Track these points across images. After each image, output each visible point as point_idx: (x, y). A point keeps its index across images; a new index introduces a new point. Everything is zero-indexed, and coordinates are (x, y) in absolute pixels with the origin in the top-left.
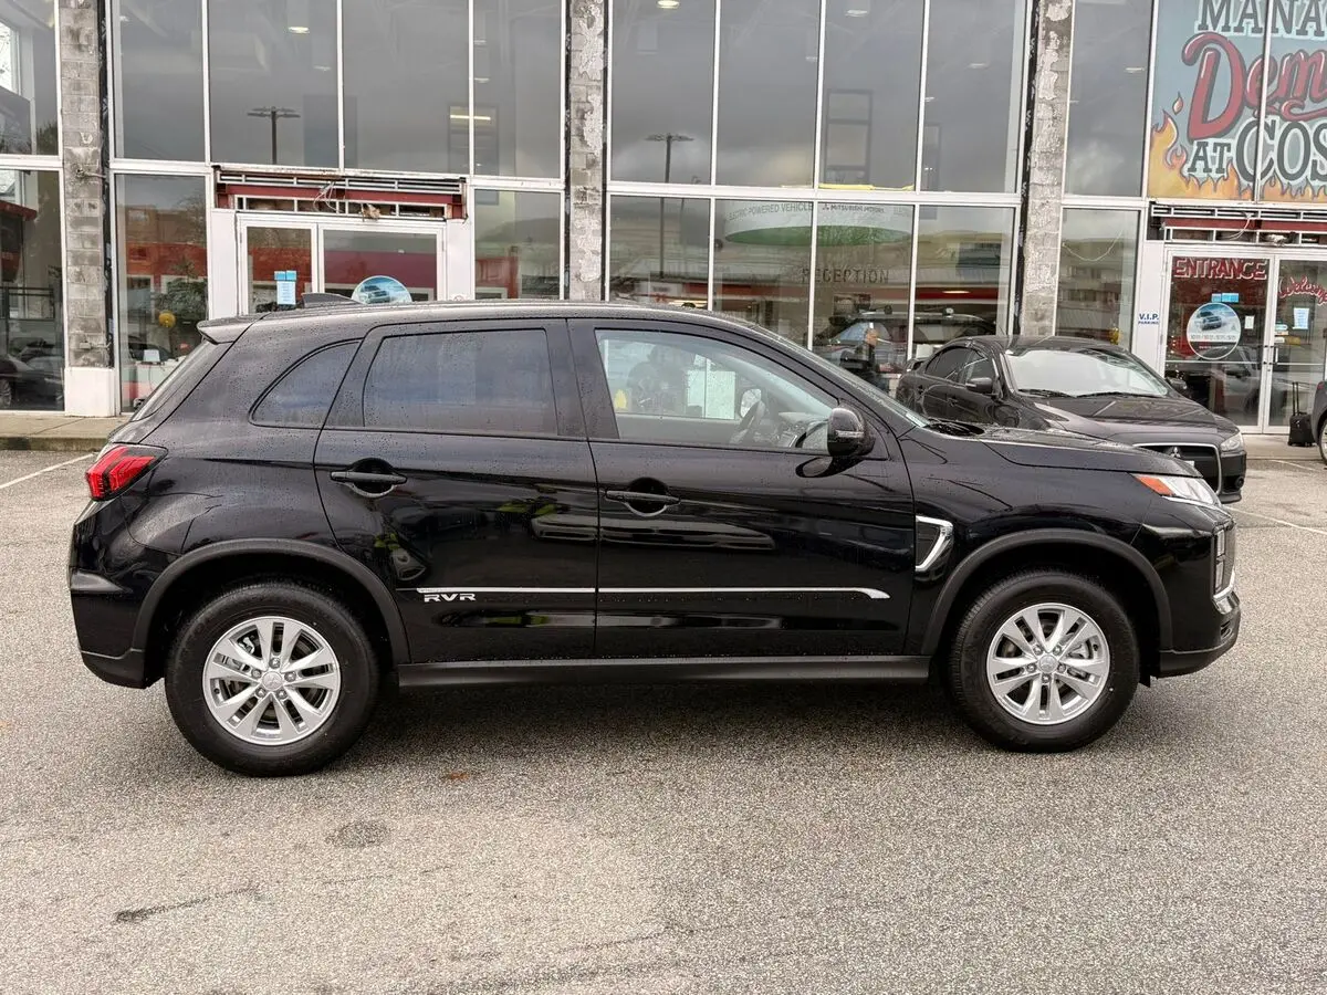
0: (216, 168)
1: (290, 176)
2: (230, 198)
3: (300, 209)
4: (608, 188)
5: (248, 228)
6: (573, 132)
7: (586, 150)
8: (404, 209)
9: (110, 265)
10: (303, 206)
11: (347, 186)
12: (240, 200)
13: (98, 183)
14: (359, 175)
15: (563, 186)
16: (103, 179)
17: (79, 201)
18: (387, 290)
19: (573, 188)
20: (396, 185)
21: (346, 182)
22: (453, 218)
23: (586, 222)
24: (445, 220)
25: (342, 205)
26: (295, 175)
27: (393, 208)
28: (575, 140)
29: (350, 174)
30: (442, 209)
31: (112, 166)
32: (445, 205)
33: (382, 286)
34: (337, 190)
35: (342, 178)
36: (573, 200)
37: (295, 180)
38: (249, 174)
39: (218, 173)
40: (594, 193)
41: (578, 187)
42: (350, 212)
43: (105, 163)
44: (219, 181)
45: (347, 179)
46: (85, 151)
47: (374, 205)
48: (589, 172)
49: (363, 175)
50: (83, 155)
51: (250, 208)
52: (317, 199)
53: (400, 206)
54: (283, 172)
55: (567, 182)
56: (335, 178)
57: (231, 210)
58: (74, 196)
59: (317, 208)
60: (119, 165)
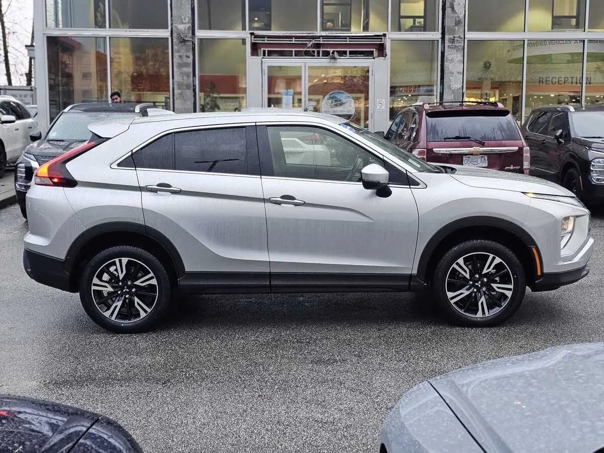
0: (252, 34)
1: (291, 37)
2: (259, 49)
3: (295, 56)
4: (466, 37)
5: (268, 67)
6: (448, 5)
7: (455, 15)
8: (351, 53)
9: (195, 89)
10: (298, 54)
11: (321, 41)
12: (264, 51)
13: (191, 44)
14: (328, 35)
15: (440, 36)
16: (192, 41)
17: (181, 54)
18: (341, 99)
19: (447, 37)
20: (348, 40)
21: (321, 39)
22: (378, 57)
23: (455, 55)
24: (374, 58)
25: (318, 52)
26: (294, 36)
27: (345, 53)
28: (448, 10)
29: (324, 35)
30: (373, 51)
31: (196, 34)
32: (374, 50)
33: (339, 96)
34: (317, 44)
35: (319, 37)
36: (447, 43)
37: (294, 39)
38: (269, 37)
39: (253, 36)
40: (459, 39)
41: (450, 36)
42: (322, 56)
43: (193, 33)
44: (253, 41)
45: (321, 38)
46: (183, 27)
47: (337, 51)
48: (456, 27)
49: (331, 35)
50: (183, 29)
51: (268, 56)
52: (305, 50)
53: (350, 52)
54: (288, 35)
55: (443, 34)
56: (314, 37)
57: (259, 57)
58: (178, 51)
59: (304, 55)
60: (201, 34)
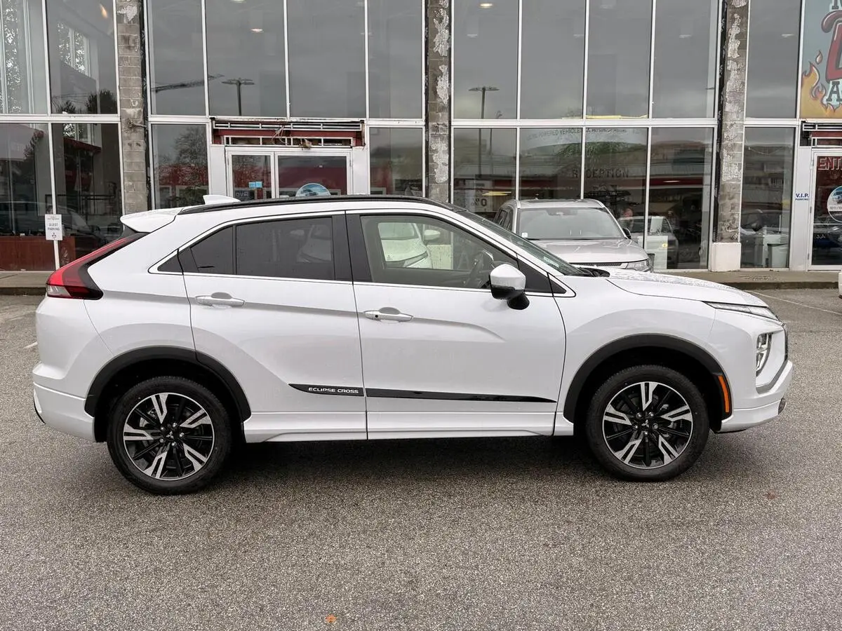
0: (213, 119)
1: (257, 123)
2: (222, 138)
3: (263, 143)
4: (452, 124)
5: (233, 156)
6: (430, 90)
7: (438, 100)
9: (150, 180)
11: (291, 128)
12: (228, 139)
13: (142, 130)
14: (299, 121)
15: (424, 123)
16: (145, 128)
17: (130, 141)
18: (317, 192)
19: (430, 124)
20: (321, 126)
21: (291, 126)
22: (356, 146)
23: (439, 145)
24: (351, 147)
25: (289, 140)
26: (261, 122)
27: (320, 141)
29: (293, 121)
30: (350, 140)
31: (150, 119)
32: (351, 138)
33: (314, 189)
34: (287, 130)
35: (289, 123)
36: (430, 134)
37: (260, 125)
38: (232, 122)
40: (443, 127)
41: (433, 123)
42: (294, 144)
43: (146, 118)
44: (214, 128)
45: (291, 124)
46: (134, 111)
47: (309, 140)
48: (440, 114)
49: (302, 121)
50: (132, 114)
51: (232, 143)
52: (274, 137)
53: (325, 140)
54: (253, 120)
55: (427, 121)
56: (284, 124)
57: (222, 145)
58: (129, 138)
59: (273, 143)
60: (154, 119)
